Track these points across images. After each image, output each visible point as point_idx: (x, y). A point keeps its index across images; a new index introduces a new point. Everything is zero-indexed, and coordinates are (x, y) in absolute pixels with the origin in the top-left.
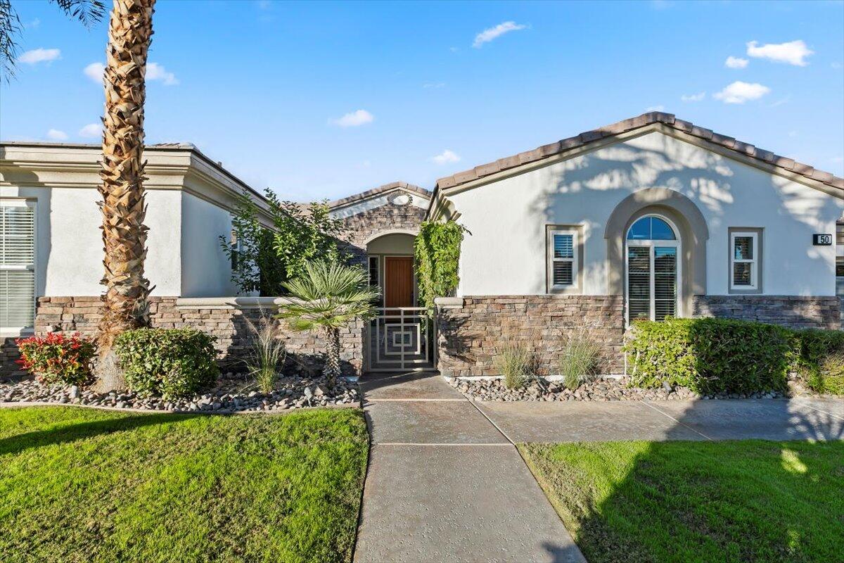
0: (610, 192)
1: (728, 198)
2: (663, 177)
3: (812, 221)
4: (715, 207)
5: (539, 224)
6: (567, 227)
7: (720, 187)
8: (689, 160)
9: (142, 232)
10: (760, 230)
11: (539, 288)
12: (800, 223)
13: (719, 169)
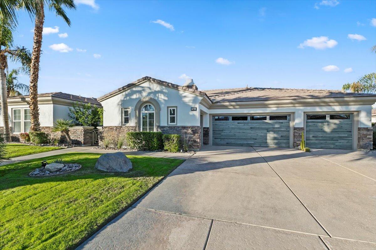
0: (136, 99)
1: (166, 99)
2: (149, 94)
3: (191, 104)
4: (163, 101)
5: (120, 108)
6: (127, 109)
7: (164, 96)
8: (156, 89)
9: (38, 114)
10: (176, 107)
11: (119, 124)
12: (187, 104)
13: (164, 91)
